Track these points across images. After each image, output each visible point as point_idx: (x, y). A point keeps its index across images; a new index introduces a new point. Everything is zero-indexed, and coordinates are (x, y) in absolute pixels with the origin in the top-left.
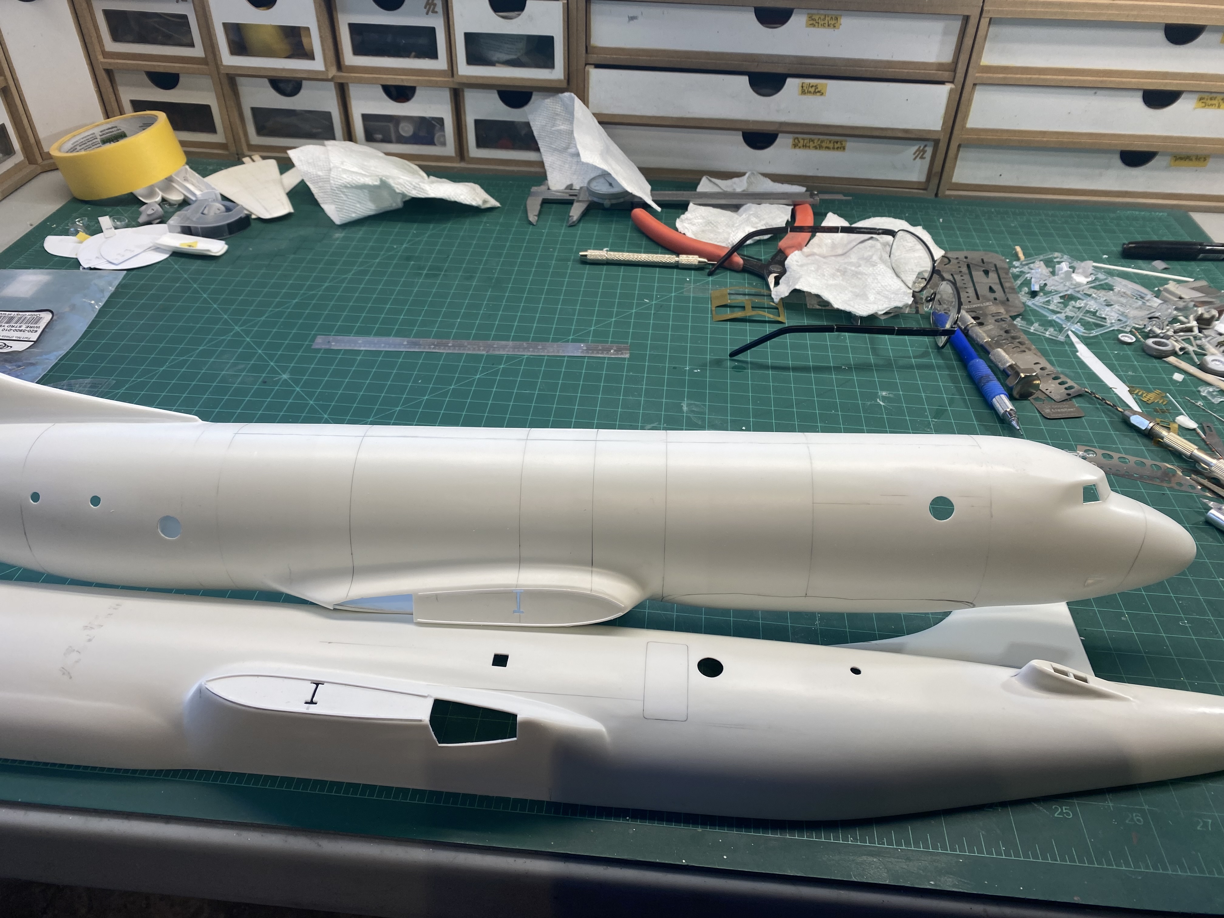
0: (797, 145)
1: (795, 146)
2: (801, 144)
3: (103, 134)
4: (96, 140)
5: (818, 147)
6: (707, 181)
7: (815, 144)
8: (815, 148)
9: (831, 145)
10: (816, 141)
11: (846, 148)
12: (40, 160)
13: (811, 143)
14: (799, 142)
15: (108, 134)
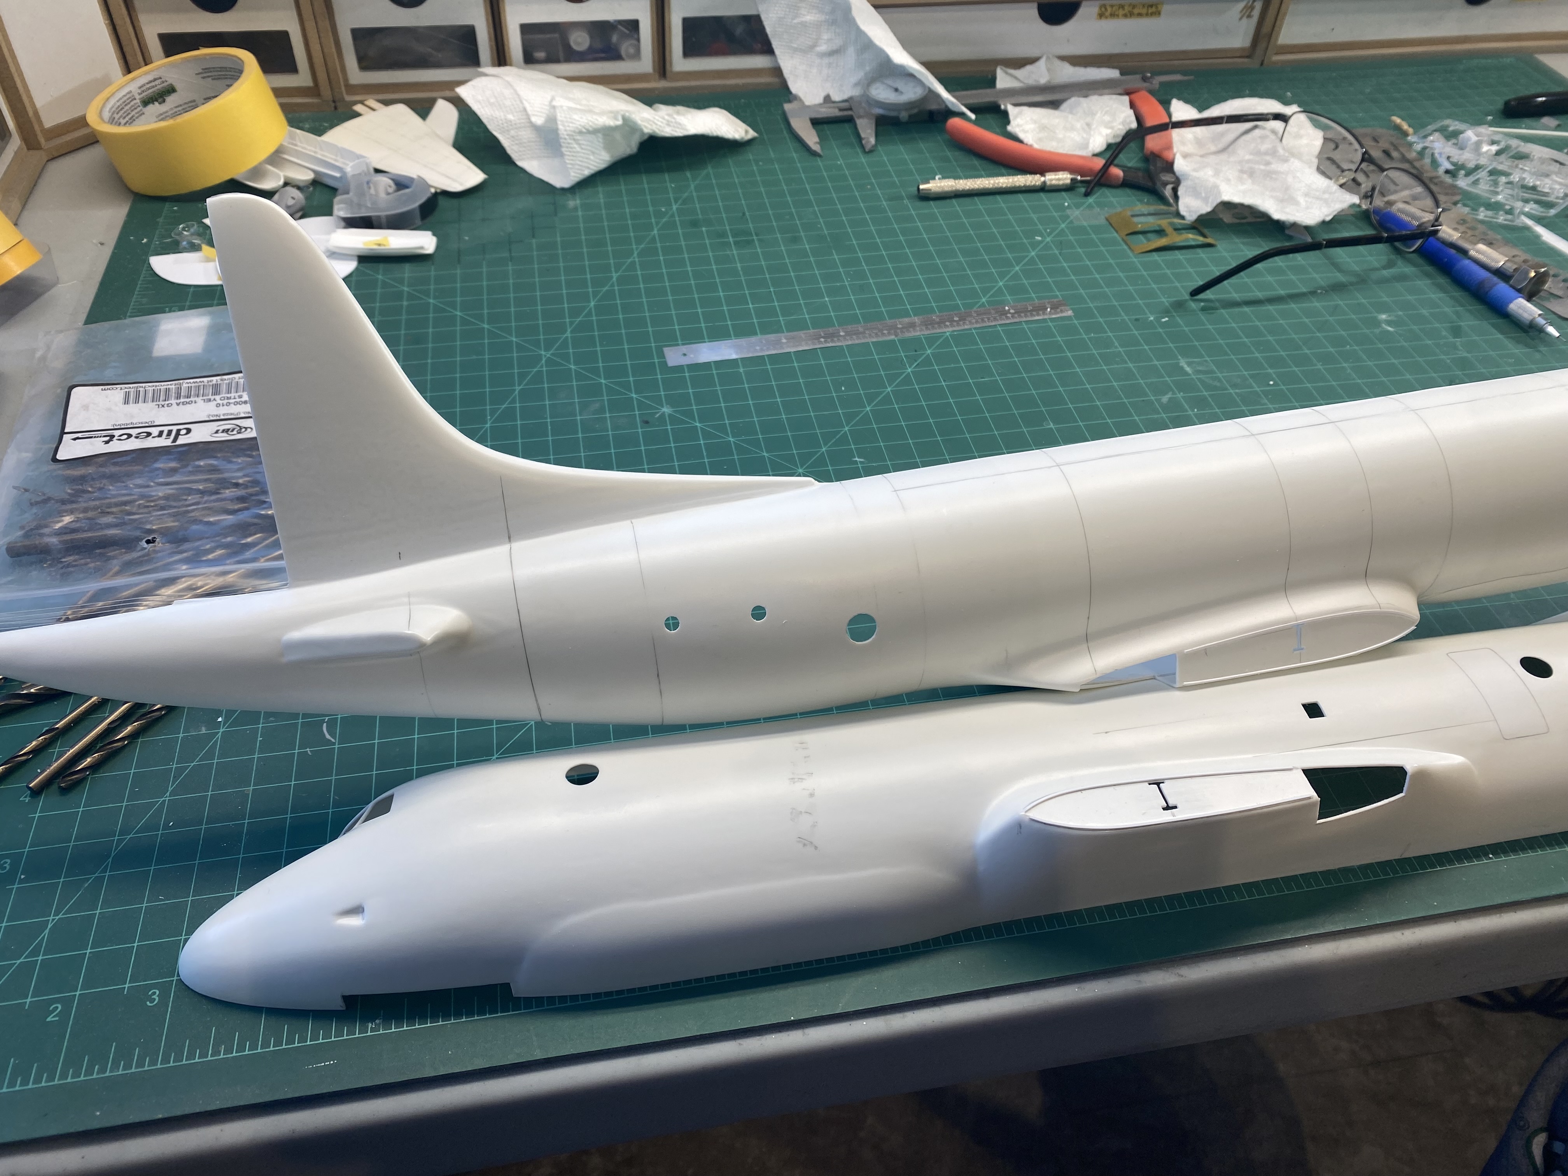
0: (1104, 14)
1: (1101, 16)
2: (1108, 13)
3: (143, 91)
4: (135, 102)
5: (1129, 15)
6: (1004, 75)
7: (1124, 12)
8: (1125, 16)
9: (1144, 11)
10: (1126, 8)
11: (1162, 13)
12: (42, 140)
13: (1121, 9)
14: (1106, 9)
15: (150, 91)
